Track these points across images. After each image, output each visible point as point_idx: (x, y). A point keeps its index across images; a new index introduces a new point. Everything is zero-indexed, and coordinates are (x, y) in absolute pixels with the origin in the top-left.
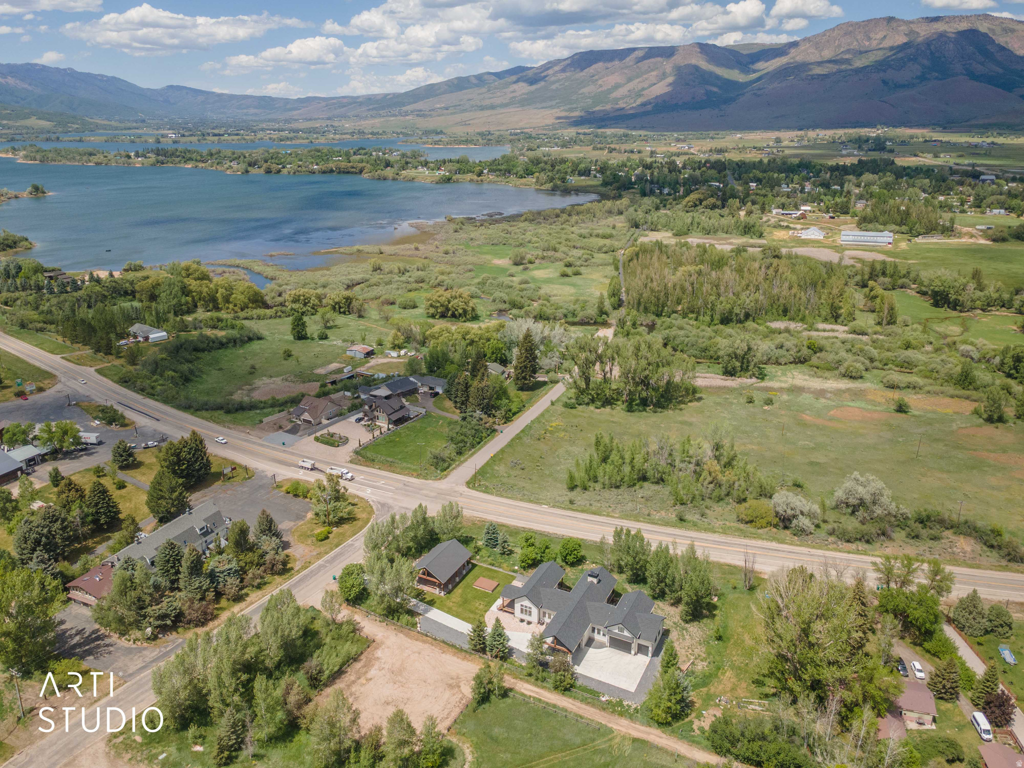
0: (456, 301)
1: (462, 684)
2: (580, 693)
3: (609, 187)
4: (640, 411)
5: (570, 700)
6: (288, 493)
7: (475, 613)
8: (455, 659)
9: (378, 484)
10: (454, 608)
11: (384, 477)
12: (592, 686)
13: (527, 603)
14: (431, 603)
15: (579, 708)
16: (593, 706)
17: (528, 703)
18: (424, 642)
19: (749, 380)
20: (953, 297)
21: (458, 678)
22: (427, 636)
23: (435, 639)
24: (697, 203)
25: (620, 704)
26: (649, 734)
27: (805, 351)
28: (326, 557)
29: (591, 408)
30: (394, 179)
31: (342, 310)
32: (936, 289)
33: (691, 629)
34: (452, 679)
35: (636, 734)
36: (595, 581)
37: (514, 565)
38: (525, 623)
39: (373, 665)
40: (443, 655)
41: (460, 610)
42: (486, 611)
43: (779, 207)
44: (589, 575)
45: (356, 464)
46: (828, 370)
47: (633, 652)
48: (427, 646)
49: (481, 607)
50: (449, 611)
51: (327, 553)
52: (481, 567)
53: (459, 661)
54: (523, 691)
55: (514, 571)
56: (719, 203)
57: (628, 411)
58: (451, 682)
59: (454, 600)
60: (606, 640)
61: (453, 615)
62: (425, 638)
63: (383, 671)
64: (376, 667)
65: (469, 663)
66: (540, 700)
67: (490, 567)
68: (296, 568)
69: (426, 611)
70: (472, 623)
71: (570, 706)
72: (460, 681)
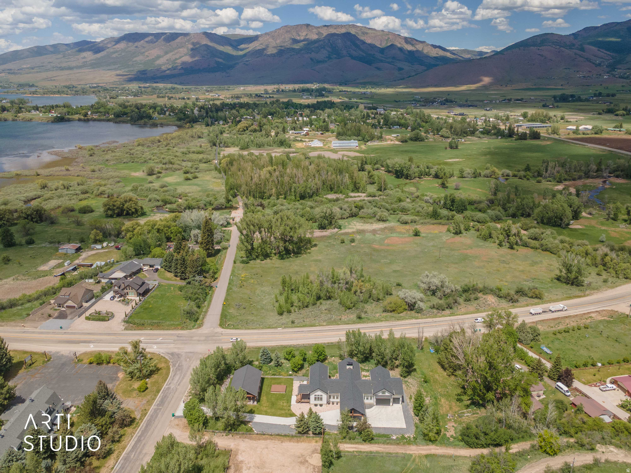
0: (128, 204)
1: (307, 459)
2: (381, 440)
3: (183, 121)
4: (288, 258)
5: (376, 445)
6: (91, 363)
7: (284, 410)
8: (292, 444)
9: (158, 340)
10: (269, 411)
11: (160, 335)
12: (383, 432)
13: (319, 393)
14: (251, 412)
15: (385, 448)
16: (391, 444)
17: (355, 456)
18: (266, 439)
19: (334, 230)
20: (405, 172)
21: (302, 456)
22: (264, 434)
23: (271, 435)
24: (245, 129)
25: (403, 437)
26: (430, 449)
27: (354, 210)
28: (156, 402)
29: (258, 261)
31: (34, 220)
32: (398, 169)
33: (409, 381)
34: (299, 457)
35: (424, 453)
36: (351, 367)
37: (288, 371)
38: (319, 406)
39: (242, 468)
40: (283, 444)
41: (273, 410)
42: (290, 406)
43: (292, 129)
45: (131, 330)
46: (370, 218)
47: (391, 404)
48: (268, 441)
49: (285, 404)
50: (267, 414)
51: (154, 399)
52: (268, 378)
53: (296, 444)
54: (346, 449)
55: (290, 375)
56: (257, 128)
57: (282, 259)
58: (300, 460)
59: (265, 405)
60: (373, 401)
61: (271, 415)
62: (264, 436)
63: (251, 469)
64: (244, 468)
65: (303, 443)
66: (361, 451)
67: (273, 377)
68: (138, 417)
69: (252, 418)
70: (286, 417)
71: (379, 449)
72: (305, 458)
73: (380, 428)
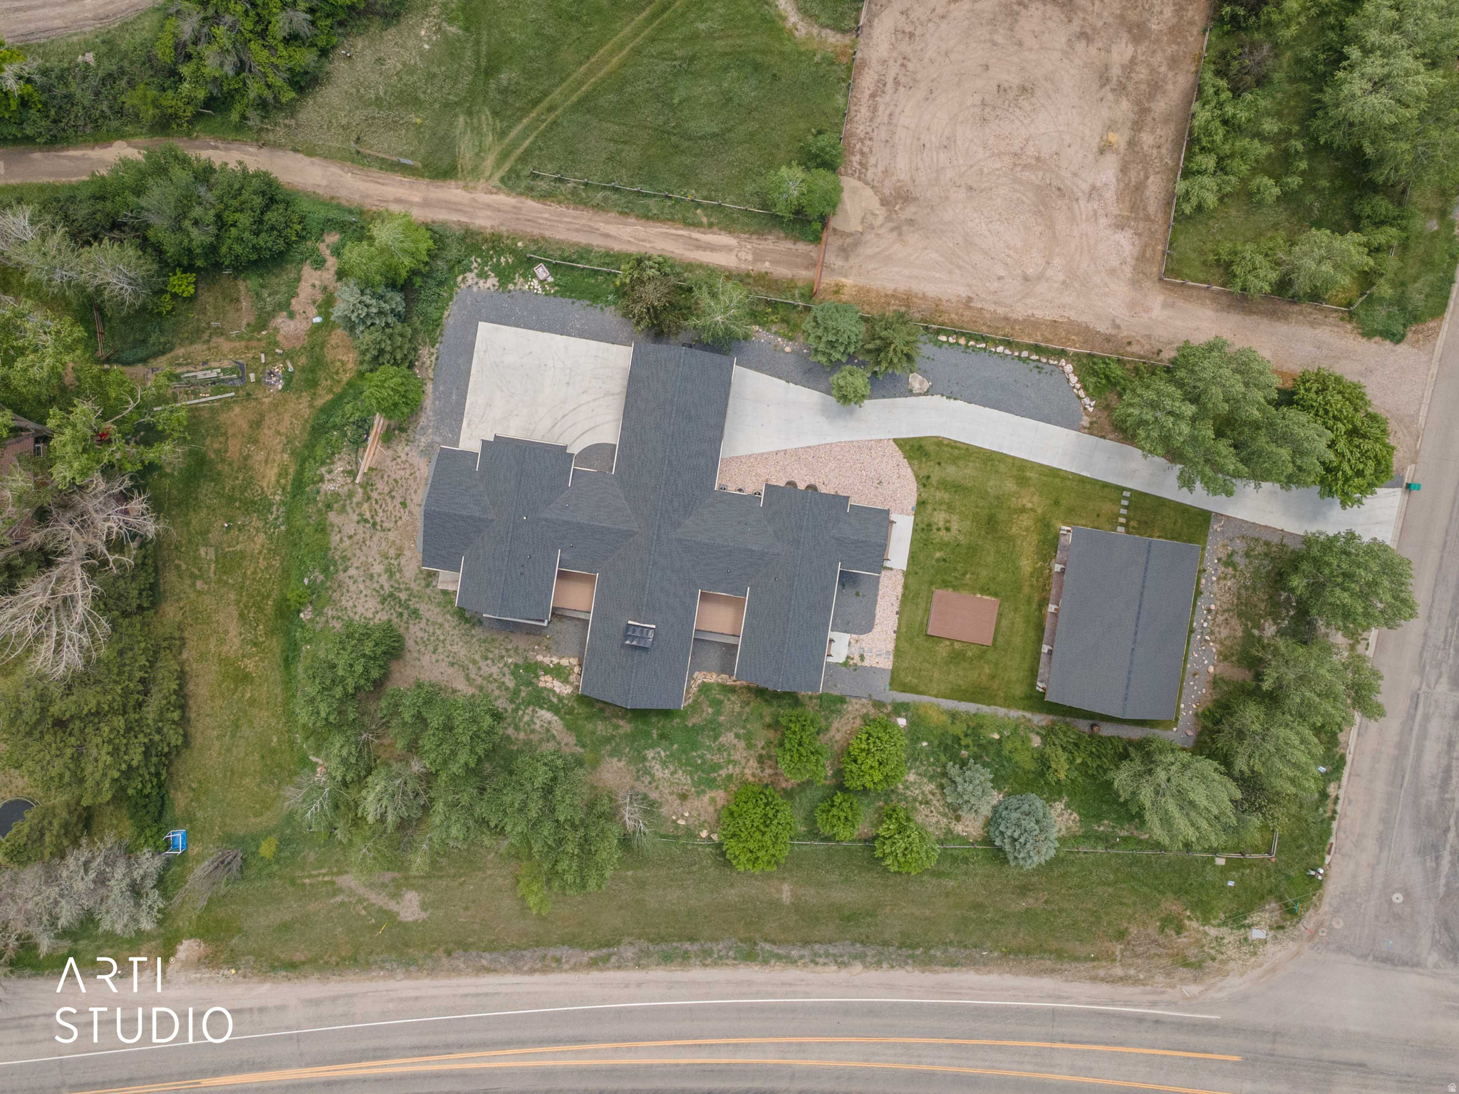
1: (881, 212)
5: (617, 247)
7: (943, 485)
12: (578, 310)
15: (592, 231)
16: (561, 246)
18: (1032, 323)
21: (897, 229)
22: (1037, 349)
23: (1009, 343)
25: (505, 276)
26: (426, 204)
34: (911, 222)
35: (452, 192)
39: (1120, 198)
40: (964, 292)
42: (921, 504)
48: (1020, 312)
49: (940, 518)
50: (1021, 470)
52: (1008, 703)
53: (918, 287)
55: (902, 709)
58: (910, 211)
59: (1024, 519)
61: (1003, 458)
62: (1037, 339)
63: (1086, 187)
64: (1110, 195)
65: (890, 287)
70: (940, 442)
71: (612, 229)
72: (888, 219)
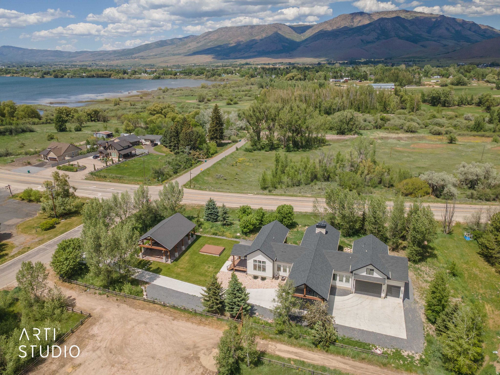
1: (201, 355)
2: (349, 349)
4: (295, 151)
5: (339, 358)
6: (23, 200)
7: (206, 276)
8: (189, 324)
9: (108, 190)
10: (183, 274)
11: (113, 186)
12: (357, 337)
13: (260, 257)
14: (158, 271)
15: (353, 367)
16: (370, 362)
17: (290, 368)
18: (151, 310)
19: (354, 136)
20: (443, 99)
21: (195, 347)
22: (154, 303)
23: (164, 305)
24: (292, 78)
25: (398, 355)
27: (380, 122)
28: (49, 242)
29: (263, 152)
30: (128, 78)
31: (93, 119)
32: (434, 95)
33: (423, 268)
34: (188, 349)
36: (323, 231)
37: (236, 232)
38: (259, 279)
40: (175, 322)
41: (189, 274)
42: (216, 273)
43: (333, 78)
44: (318, 227)
45: (91, 180)
46: (396, 130)
47: (383, 295)
48: (154, 314)
50: (178, 277)
51: (50, 239)
52: (205, 237)
53: (195, 326)
54: (278, 353)
55: (237, 237)
56: (302, 77)
57: (288, 151)
58: (186, 353)
59: (182, 266)
60: (350, 285)
61: (182, 280)
62: (152, 305)
64: (89, 346)
65: (207, 328)
66: (303, 363)
67: (213, 236)
68: (11, 254)
69: (153, 279)
71: (342, 366)
72: (198, 352)
73: (353, 329)
